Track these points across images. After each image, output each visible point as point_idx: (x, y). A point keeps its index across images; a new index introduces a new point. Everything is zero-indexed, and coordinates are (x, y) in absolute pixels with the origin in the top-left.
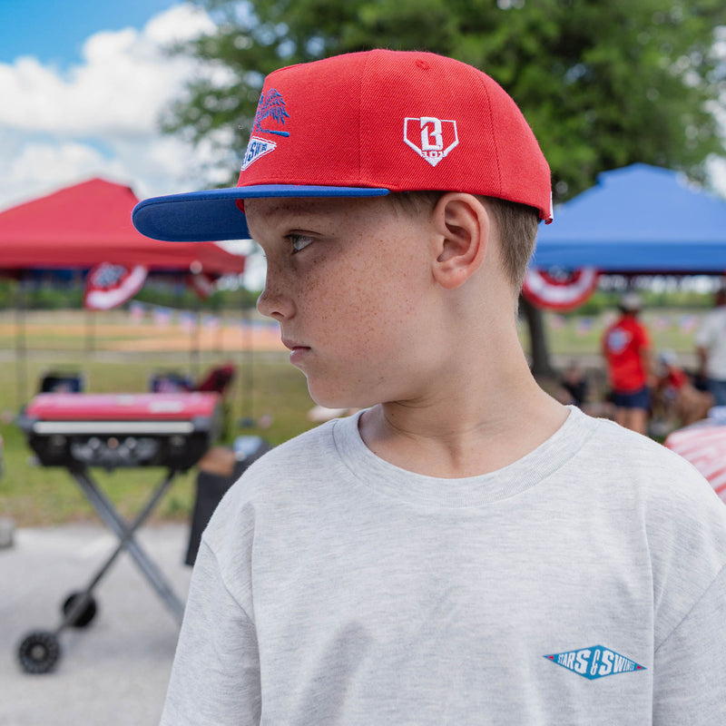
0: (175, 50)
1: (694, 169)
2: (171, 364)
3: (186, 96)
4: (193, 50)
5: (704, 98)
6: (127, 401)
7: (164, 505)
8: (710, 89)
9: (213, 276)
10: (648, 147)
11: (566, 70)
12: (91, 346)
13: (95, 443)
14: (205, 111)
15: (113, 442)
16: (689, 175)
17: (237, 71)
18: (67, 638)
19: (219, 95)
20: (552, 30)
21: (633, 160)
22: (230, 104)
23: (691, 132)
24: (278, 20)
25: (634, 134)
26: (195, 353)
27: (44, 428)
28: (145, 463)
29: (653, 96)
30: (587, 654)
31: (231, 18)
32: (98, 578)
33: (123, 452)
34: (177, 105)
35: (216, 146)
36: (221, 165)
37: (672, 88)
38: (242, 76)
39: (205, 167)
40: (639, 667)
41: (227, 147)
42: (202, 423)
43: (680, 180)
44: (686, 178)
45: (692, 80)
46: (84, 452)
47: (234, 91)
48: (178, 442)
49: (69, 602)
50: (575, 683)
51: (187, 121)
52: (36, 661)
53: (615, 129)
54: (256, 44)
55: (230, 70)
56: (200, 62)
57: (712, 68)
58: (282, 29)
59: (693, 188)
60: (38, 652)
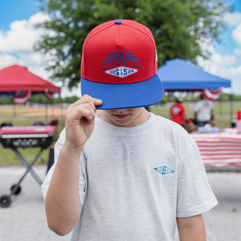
0: (38, 26)
1: (193, 60)
2: (39, 120)
3: (42, 40)
4: (43, 26)
5: (196, 39)
6: (28, 128)
7: (39, 160)
8: (197, 36)
9: (51, 93)
10: (179, 53)
11: (155, 30)
12: (15, 115)
13: (20, 141)
14: (48, 44)
15: (25, 140)
16: (192, 62)
17: (57, 32)
18: (13, 197)
19: (52, 39)
20: (151, 19)
21: (175, 57)
22: (55, 42)
23: (192, 49)
24: (69, 17)
25: (175, 50)
26: (46, 116)
27: (4, 136)
28: (34, 146)
29: (181, 38)
30: (163, 168)
31: (55, 16)
32: (21, 180)
33: (28, 143)
34: (39, 42)
35: (51, 55)
36: (53, 60)
37: (186, 36)
38: (58, 34)
39: (48, 61)
40: (173, 172)
41: (54, 55)
42: (51, 134)
43: (189, 63)
44: (191, 63)
45: (192, 33)
46: (16, 143)
47: (56, 38)
48: (44, 140)
49: (13, 187)
50: (160, 175)
51: (42, 47)
52: (4, 204)
53: (170, 48)
54: (63, 24)
55: (55, 32)
56: (46, 29)
57: (198, 30)
58: (70, 19)
59: (193, 66)
60: (5, 201)
